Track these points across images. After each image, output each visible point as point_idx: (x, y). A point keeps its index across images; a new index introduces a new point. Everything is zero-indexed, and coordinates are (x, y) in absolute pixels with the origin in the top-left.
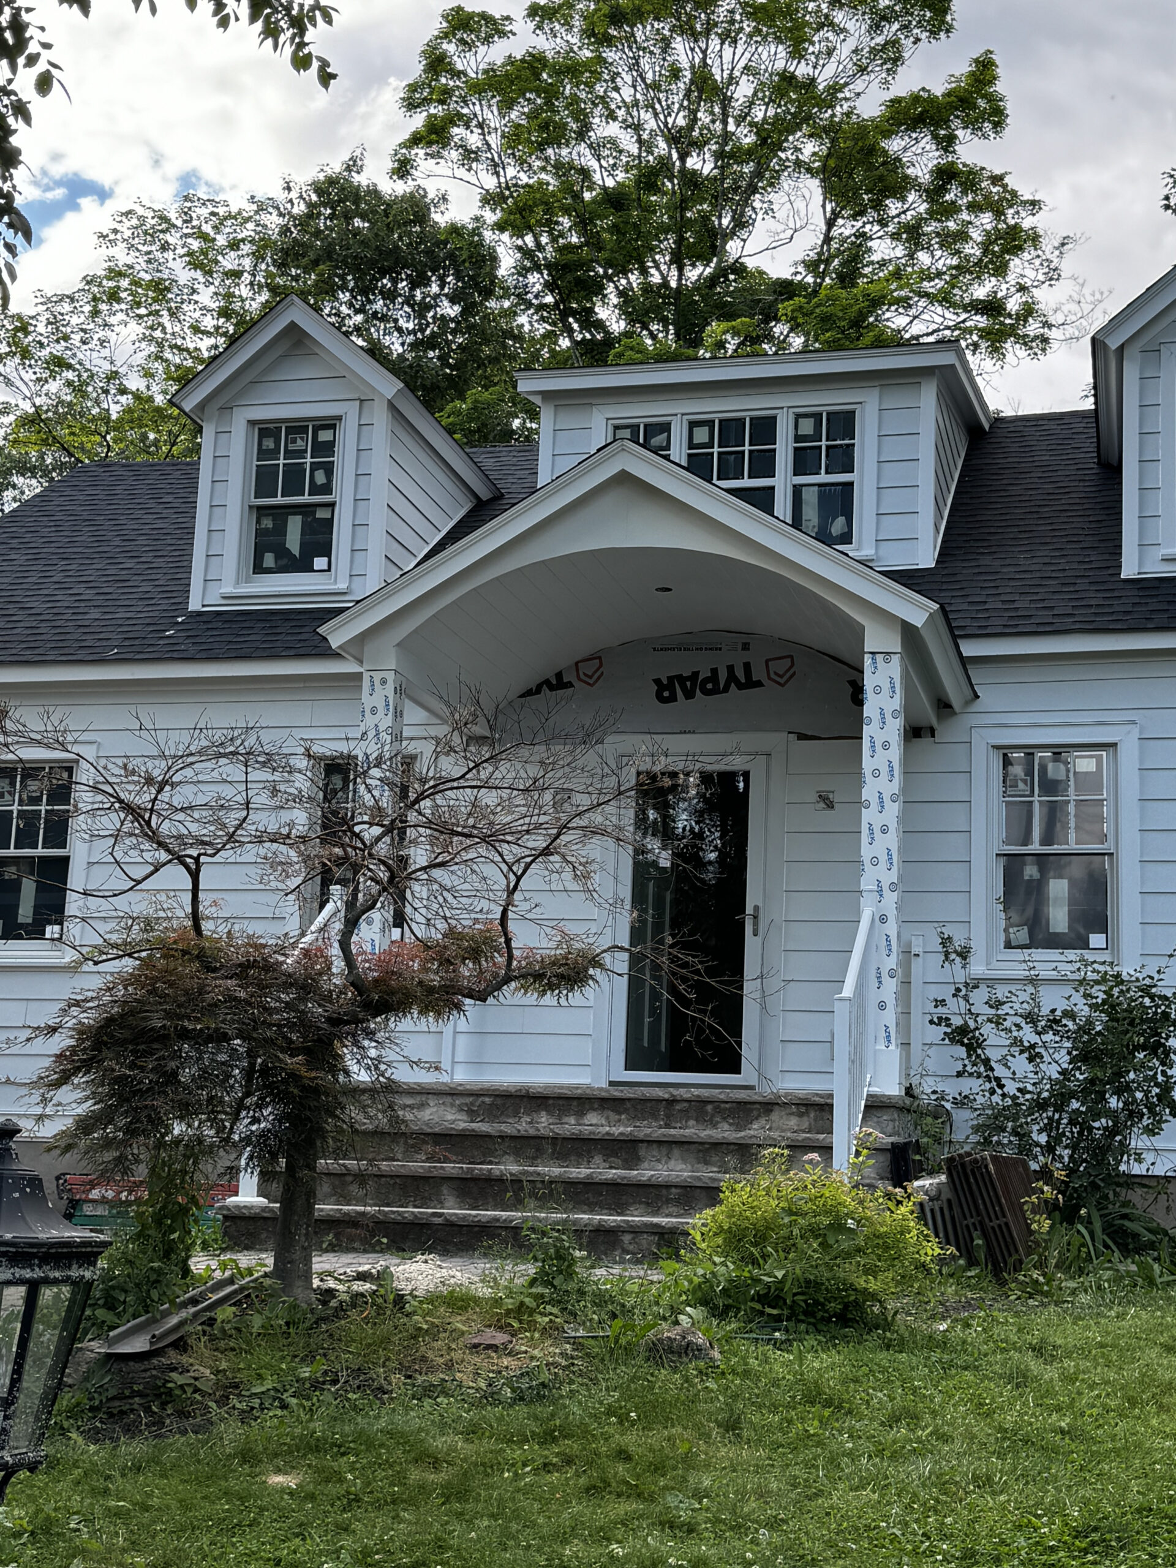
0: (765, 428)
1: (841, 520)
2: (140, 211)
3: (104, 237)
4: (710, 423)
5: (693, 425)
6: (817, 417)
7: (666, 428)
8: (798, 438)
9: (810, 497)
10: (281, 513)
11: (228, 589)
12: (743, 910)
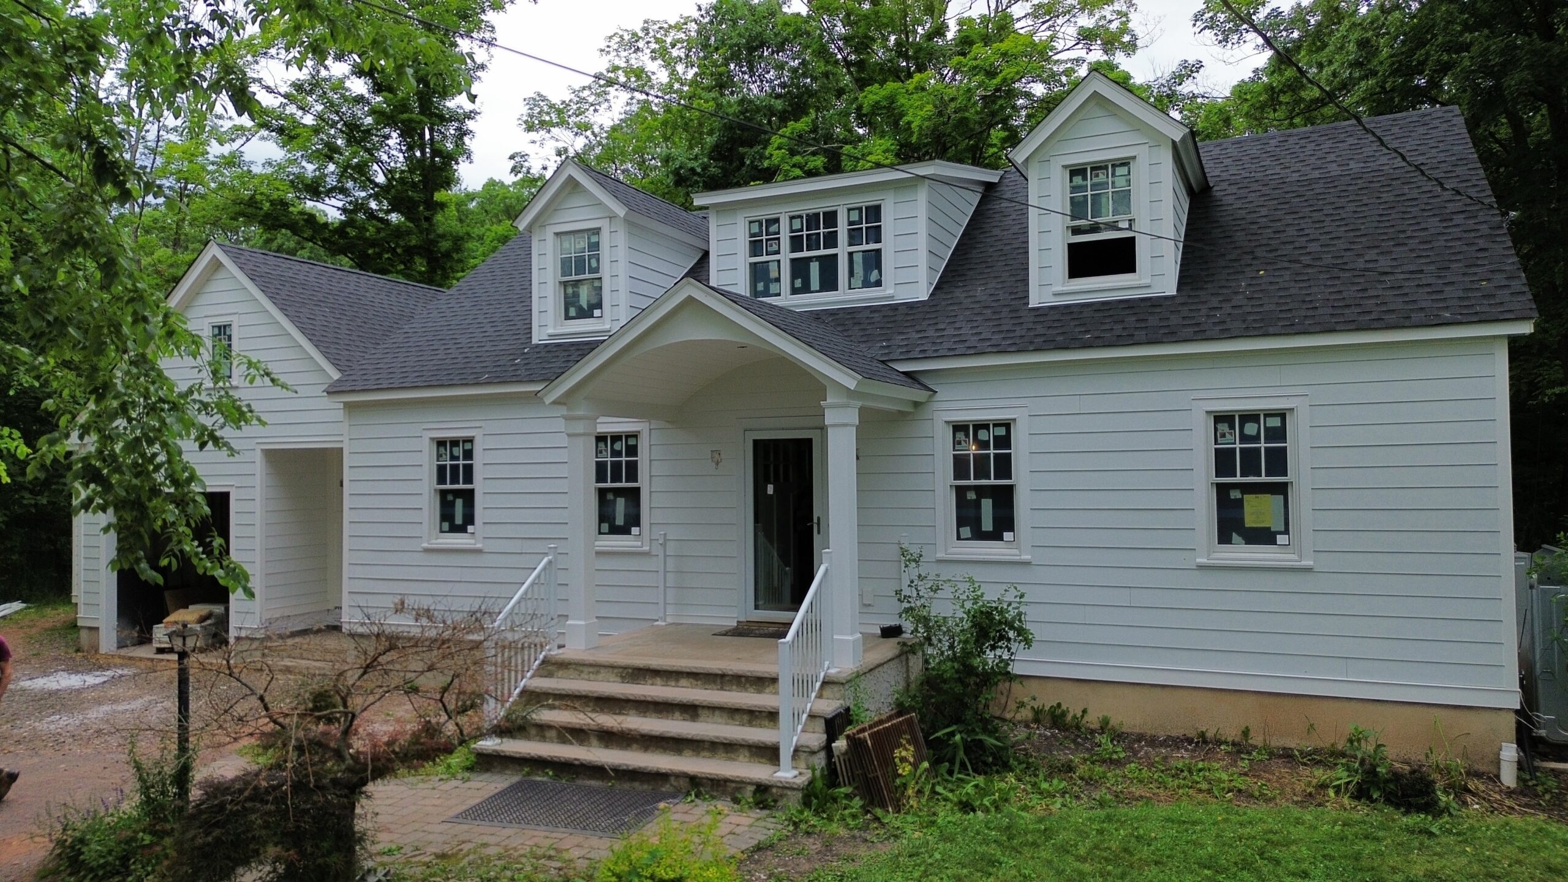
0: (831, 218)
1: (876, 272)
2: (621, 33)
3: (602, 50)
4: (801, 217)
5: (792, 218)
6: (860, 209)
7: (777, 221)
8: (850, 223)
9: (858, 259)
10: (577, 283)
11: (551, 331)
12: (812, 520)
